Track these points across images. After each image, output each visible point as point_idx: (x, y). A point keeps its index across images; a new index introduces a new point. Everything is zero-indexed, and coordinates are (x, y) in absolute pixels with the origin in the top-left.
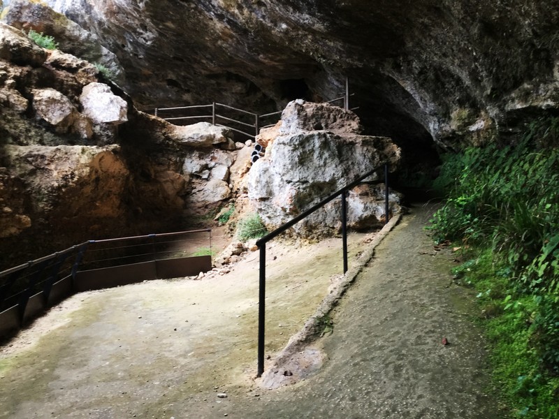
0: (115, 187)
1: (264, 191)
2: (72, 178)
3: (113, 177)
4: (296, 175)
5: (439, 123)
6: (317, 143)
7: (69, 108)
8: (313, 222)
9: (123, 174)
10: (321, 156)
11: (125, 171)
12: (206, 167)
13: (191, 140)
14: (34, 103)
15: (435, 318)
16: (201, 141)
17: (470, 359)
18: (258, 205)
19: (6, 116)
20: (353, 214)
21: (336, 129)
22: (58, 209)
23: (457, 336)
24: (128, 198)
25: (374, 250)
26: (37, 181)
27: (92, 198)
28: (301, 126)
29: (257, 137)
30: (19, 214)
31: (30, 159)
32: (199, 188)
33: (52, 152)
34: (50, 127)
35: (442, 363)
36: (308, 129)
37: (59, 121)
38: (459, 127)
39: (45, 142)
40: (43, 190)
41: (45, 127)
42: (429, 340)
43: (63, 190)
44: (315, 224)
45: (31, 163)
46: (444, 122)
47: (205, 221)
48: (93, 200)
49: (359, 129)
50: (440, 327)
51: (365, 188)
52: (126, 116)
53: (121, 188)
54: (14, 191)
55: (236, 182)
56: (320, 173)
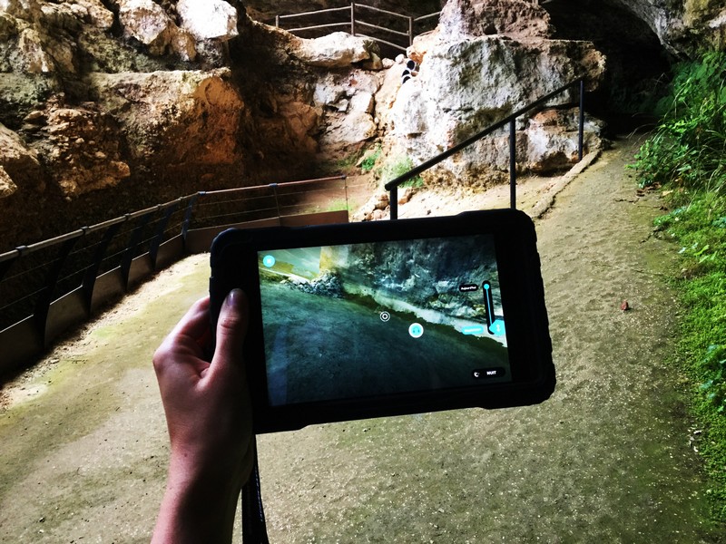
0: (228, 124)
1: (415, 124)
2: (174, 113)
3: (225, 111)
4: (456, 101)
5: (668, 17)
6: (486, 53)
7: (164, 21)
8: (479, 164)
9: (237, 108)
10: (491, 72)
11: (239, 104)
12: (343, 95)
13: (322, 57)
14: (120, 17)
15: (617, 280)
16: (336, 58)
17: (654, 327)
18: (408, 143)
19: (88, 35)
20: (534, 152)
21: (515, 33)
22: (161, 154)
23: (643, 300)
24: (246, 139)
25: (554, 197)
26: (132, 118)
27: (200, 139)
28: (466, 31)
29: (409, 50)
30: (115, 160)
31: (121, 90)
32: (335, 124)
33: (147, 80)
34: (143, 48)
35: (617, 331)
36: (475, 35)
37: (152, 39)
38: (694, 22)
39: (139, 68)
40: (140, 129)
41: (136, 47)
42: (605, 305)
43: (165, 129)
44: (480, 166)
45: (123, 96)
46: (674, 16)
47: (344, 168)
48: (203, 142)
49: (549, 31)
50: (623, 291)
51: (552, 115)
52: (235, 28)
53: (235, 126)
54: (105, 132)
55: (383, 115)
56: (490, 96)
